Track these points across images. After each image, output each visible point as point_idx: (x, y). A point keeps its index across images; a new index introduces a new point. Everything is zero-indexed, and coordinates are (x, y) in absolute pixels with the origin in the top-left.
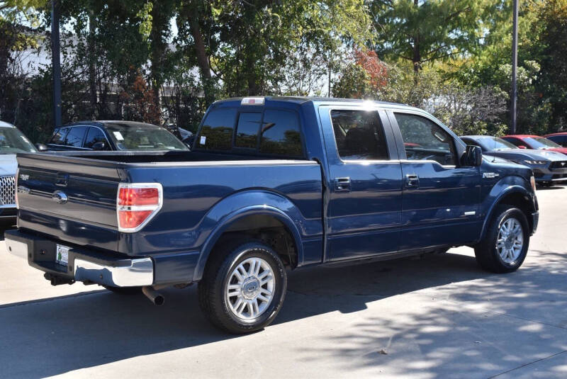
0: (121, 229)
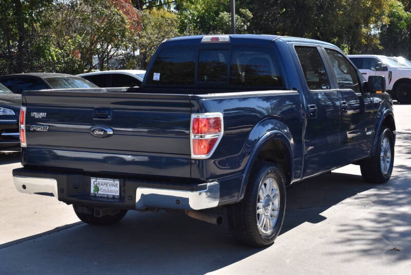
0: (193, 156)
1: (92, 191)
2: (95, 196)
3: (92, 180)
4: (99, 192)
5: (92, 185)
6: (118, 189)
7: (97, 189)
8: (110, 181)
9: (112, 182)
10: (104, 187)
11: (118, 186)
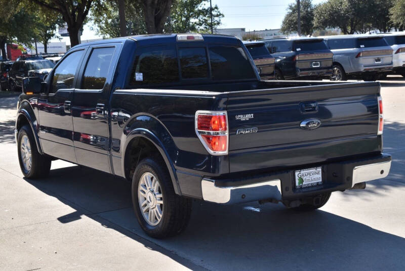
1: (297, 184)
2: (301, 188)
3: (296, 173)
4: (304, 183)
5: (297, 178)
6: (320, 176)
7: (301, 180)
8: (312, 170)
9: (315, 170)
10: (308, 178)
11: (321, 173)
